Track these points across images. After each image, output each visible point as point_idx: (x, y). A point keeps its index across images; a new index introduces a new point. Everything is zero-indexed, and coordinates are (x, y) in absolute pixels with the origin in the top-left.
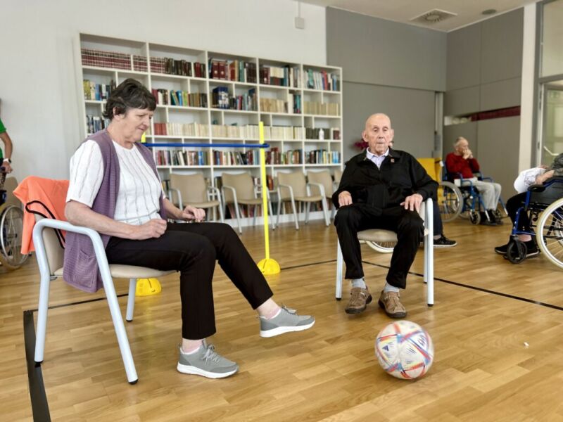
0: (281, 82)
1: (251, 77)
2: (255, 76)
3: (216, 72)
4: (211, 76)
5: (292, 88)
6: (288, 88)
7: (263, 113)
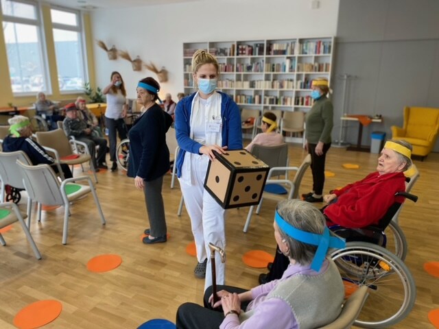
0: (284, 52)
1: (261, 52)
2: (263, 51)
3: (240, 52)
4: (238, 54)
5: (289, 55)
6: (285, 56)
7: (267, 73)
